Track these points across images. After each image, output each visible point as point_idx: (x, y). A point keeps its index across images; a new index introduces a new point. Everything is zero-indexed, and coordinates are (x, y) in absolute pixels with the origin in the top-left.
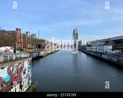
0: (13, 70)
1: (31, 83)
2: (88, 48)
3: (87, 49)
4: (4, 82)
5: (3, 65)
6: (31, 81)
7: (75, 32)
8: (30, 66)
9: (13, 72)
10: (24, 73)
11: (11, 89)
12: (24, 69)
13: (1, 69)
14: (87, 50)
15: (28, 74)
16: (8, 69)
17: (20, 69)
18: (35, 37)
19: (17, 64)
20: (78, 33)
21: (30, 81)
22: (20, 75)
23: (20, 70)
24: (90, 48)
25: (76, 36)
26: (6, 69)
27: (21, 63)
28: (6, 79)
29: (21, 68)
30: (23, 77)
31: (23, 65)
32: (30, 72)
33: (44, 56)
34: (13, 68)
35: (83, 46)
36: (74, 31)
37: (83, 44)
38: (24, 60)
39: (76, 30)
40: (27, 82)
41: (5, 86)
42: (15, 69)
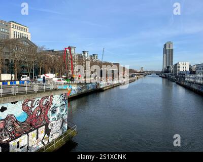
0: (32, 106)
1: (66, 127)
2: (188, 78)
3: (186, 79)
4: (17, 122)
5: (14, 98)
6: (66, 124)
7: (167, 48)
8: (64, 103)
9: (33, 109)
10: (54, 112)
11: (29, 132)
12: (52, 106)
13: (12, 103)
14: (186, 81)
15: (62, 114)
16: (23, 105)
17: (45, 105)
18: (97, 58)
19: (40, 99)
20: (172, 50)
21: (66, 126)
22: (46, 114)
23: (46, 108)
24: (192, 76)
25: (169, 55)
26: (20, 104)
27: (47, 97)
28: (19, 117)
29: (48, 105)
30: (51, 118)
31: (51, 100)
32: (64, 111)
33: (105, 89)
34: (32, 103)
35: (182, 73)
36: (165, 45)
37: (181, 69)
38: (52, 94)
39: (170, 43)
40: (59, 125)
41: (19, 127)
42: (36, 106)
